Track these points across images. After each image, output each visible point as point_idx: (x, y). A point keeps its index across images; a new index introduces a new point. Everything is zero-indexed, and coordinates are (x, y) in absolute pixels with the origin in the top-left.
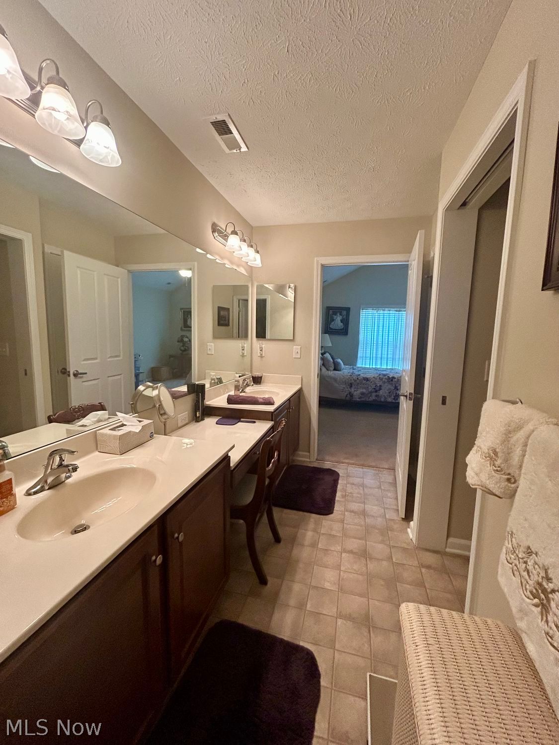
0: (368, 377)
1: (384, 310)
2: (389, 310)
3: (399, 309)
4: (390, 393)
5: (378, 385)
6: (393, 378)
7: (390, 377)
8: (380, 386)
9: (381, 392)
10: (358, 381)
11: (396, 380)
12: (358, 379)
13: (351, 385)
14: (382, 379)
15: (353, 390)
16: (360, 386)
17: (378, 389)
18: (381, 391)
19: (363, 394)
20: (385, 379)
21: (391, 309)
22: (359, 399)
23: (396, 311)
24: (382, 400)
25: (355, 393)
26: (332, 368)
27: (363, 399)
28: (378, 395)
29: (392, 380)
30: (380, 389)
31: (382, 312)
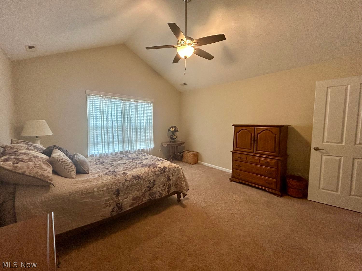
0: (138, 173)
1: (111, 98)
2: (116, 99)
3: (123, 99)
4: (163, 187)
5: (152, 181)
6: (165, 168)
7: (162, 167)
8: (154, 181)
9: (155, 189)
10: (127, 183)
11: (168, 170)
12: (126, 180)
13: (118, 193)
14: (155, 171)
15: (121, 198)
16: (131, 189)
17: (151, 186)
18: (155, 186)
19: (135, 199)
20: (158, 171)
21: (117, 98)
22: (129, 207)
23: (122, 100)
24: (157, 196)
25: (124, 203)
27: (135, 206)
28: (153, 192)
29: (164, 171)
30: (154, 185)
31: (108, 100)
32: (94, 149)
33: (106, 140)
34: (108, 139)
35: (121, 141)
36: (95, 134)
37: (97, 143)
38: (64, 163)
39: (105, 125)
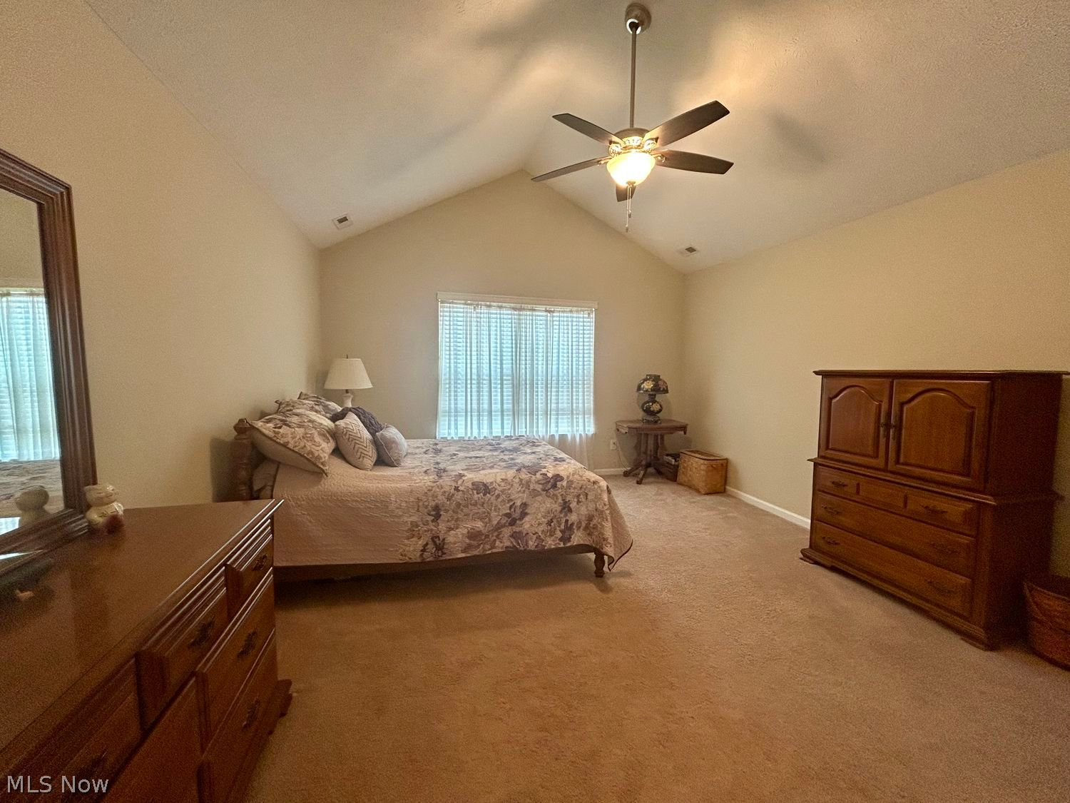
0: (488, 480)
1: (490, 306)
2: (501, 307)
3: (518, 306)
4: (549, 523)
5: (518, 503)
6: (558, 478)
7: (550, 475)
8: (525, 505)
9: (527, 525)
10: (458, 496)
11: (564, 483)
12: (457, 489)
13: (437, 513)
14: (528, 482)
15: (442, 526)
16: (465, 510)
17: (516, 515)
18: (527, 519)
19: (473, 535)
20: (538, 482)
21: (504, 305)
22: (462, 552)
23: (515, 309)
24: (532, 545)
25: (450, 538)
26: (369, 462)
27: (476, 552)
28: (520, 532)
29: (554, 486)
30: (524, 514)
31: (484, 310)
32: (449, 424)
33: (475, 406)
34: (479, 404)
35: (508, 410)
36: (453, 389)
37: (456, 410)
38: (354, 439)
39: (474, 371)
